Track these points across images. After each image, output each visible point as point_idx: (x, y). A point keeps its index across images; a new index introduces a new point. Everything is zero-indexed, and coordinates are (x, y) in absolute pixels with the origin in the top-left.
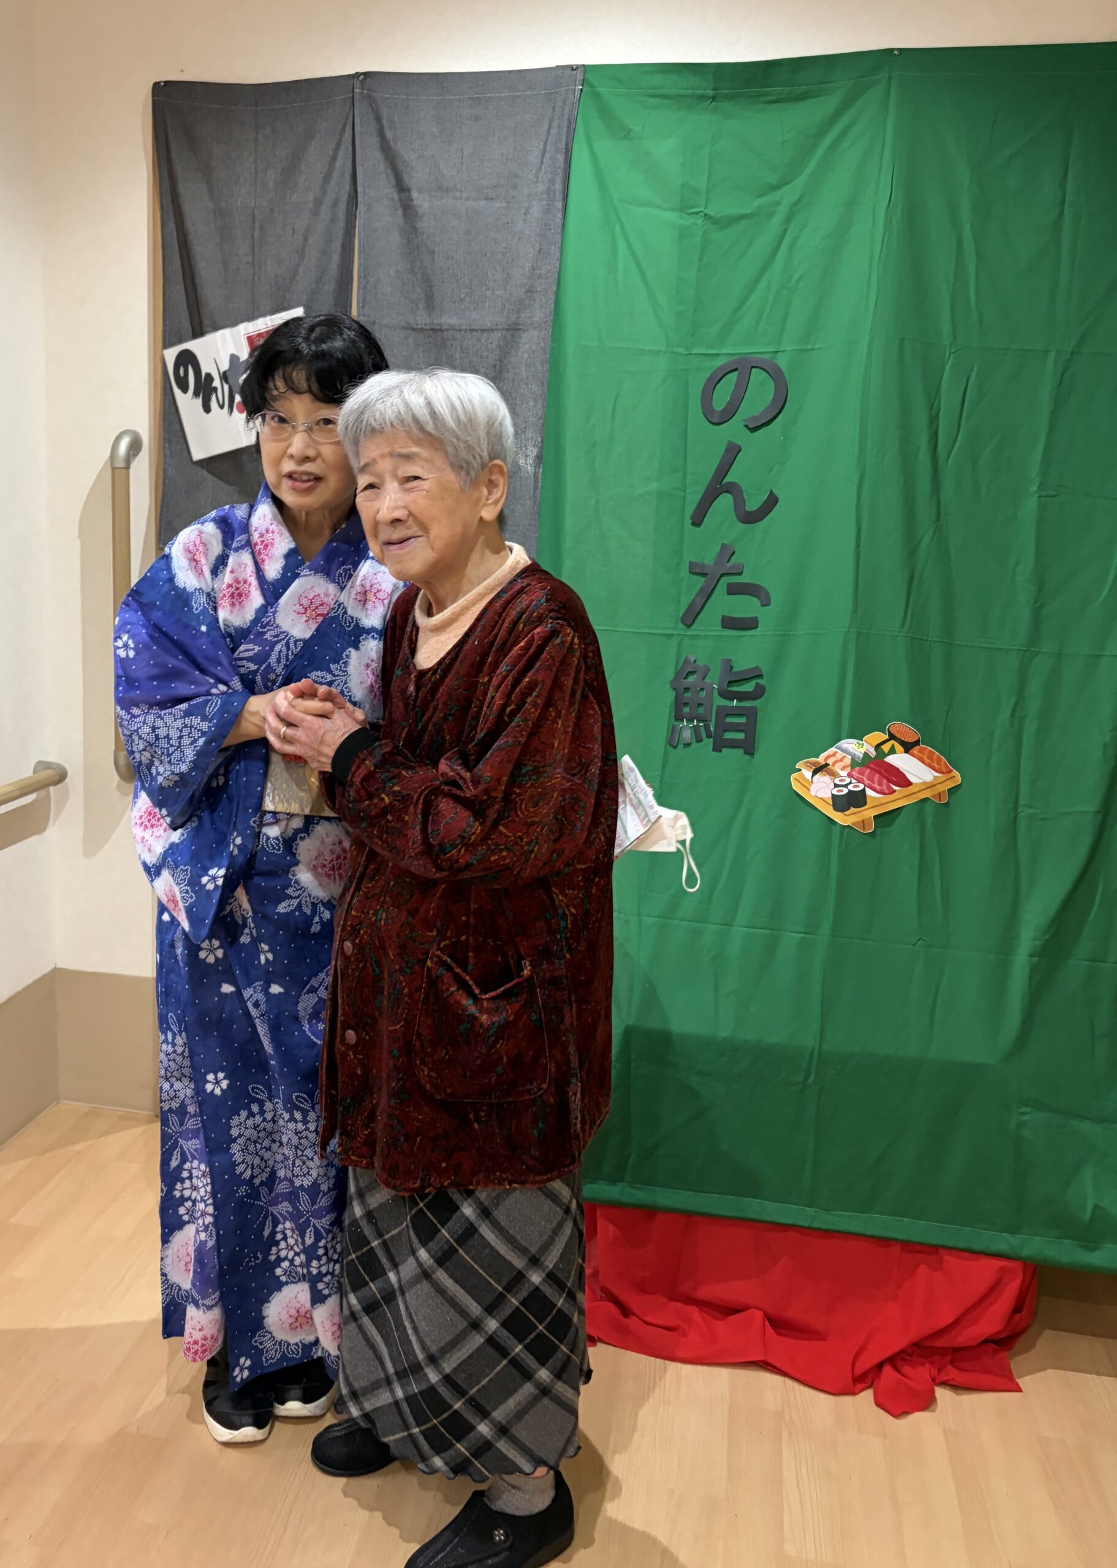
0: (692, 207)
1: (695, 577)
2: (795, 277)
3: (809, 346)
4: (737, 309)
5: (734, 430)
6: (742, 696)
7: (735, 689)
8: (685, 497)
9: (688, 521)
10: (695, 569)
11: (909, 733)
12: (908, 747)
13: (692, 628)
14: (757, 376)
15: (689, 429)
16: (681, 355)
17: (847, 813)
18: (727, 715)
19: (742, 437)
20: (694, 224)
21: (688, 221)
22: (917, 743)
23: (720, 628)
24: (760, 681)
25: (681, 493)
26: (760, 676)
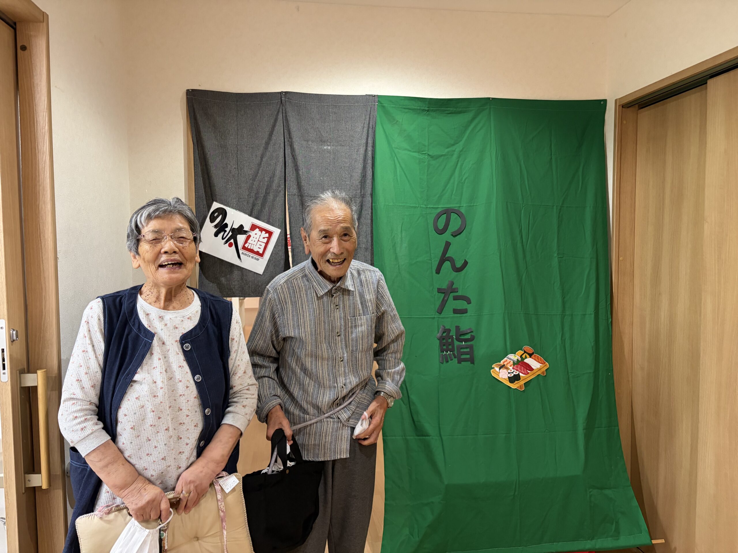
0: (423, 151)
1: (440, 294)
2: (463, 179)
3: (472, 205)
4: (443, 190)
5: (447, 236)
6: (466, 340)
7: (462, 337)
8: (432, 263)
9: (434, 272)
10: (440, 291)
11: (530, 349)
12: (530, 355)
13: (442, 314)
14: (453, 216)
15: (430, 236)
16: (424, 208)
17: (514, 383)
18: (461, 348)
19: (451, 239)
20: (424, 158)
21: (422, 157)
22: (533, 353)
23: (453, 314)
24: (472, 334)
25: (430, 262)
26: (472, 332)
